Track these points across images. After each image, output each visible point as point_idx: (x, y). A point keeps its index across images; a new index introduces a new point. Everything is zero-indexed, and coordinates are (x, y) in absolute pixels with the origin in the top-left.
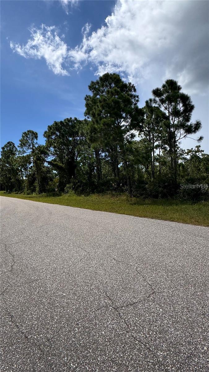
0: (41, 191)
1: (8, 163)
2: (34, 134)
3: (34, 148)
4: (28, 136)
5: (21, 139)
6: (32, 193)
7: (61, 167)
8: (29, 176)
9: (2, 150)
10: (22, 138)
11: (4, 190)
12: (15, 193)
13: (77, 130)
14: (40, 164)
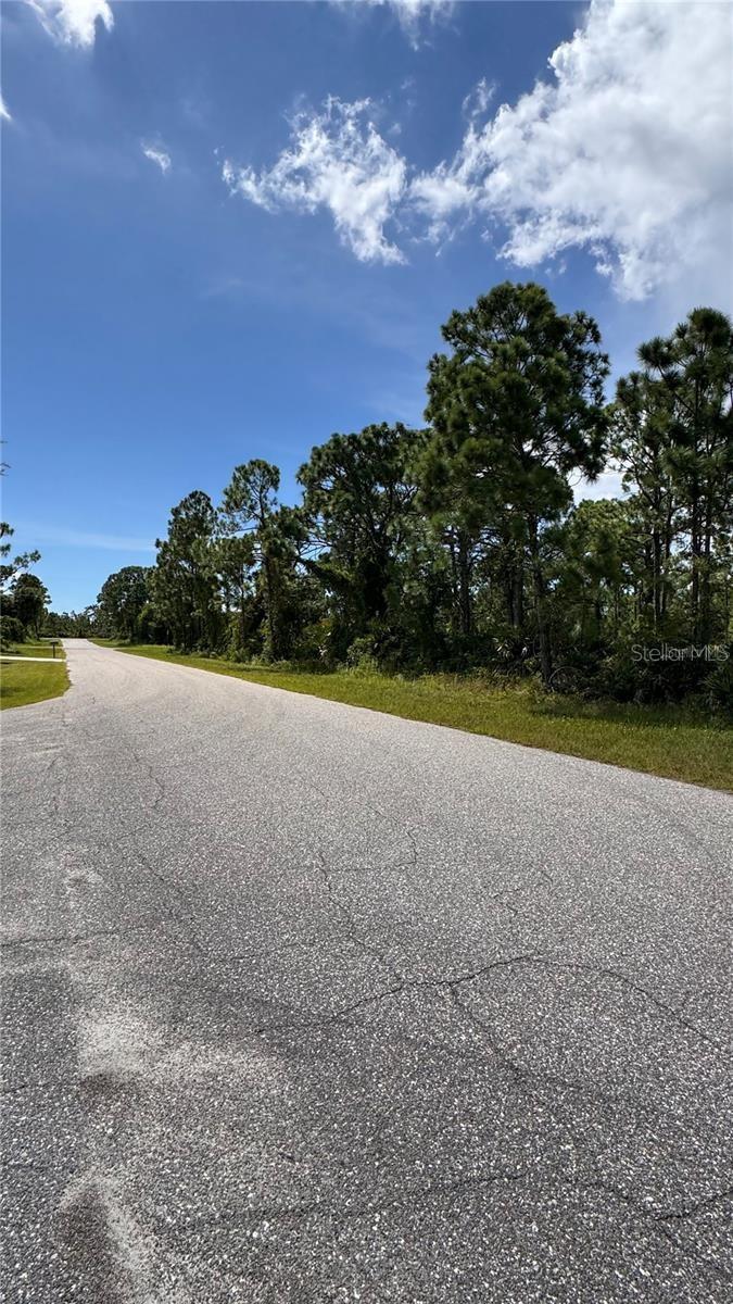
0: (276, 655)
1: (188, 558)
2: (269, 471)
3: (266, 516)
4: (251, 478)
5: (228, 487)
6: (250, 660)
7: (344, 580)
8: (246, 603)
9: (172, 518)
10: (232, 483)
11: (172, 644)
12: (201, 653)
13: (400, 464)
14: (282, 567)
